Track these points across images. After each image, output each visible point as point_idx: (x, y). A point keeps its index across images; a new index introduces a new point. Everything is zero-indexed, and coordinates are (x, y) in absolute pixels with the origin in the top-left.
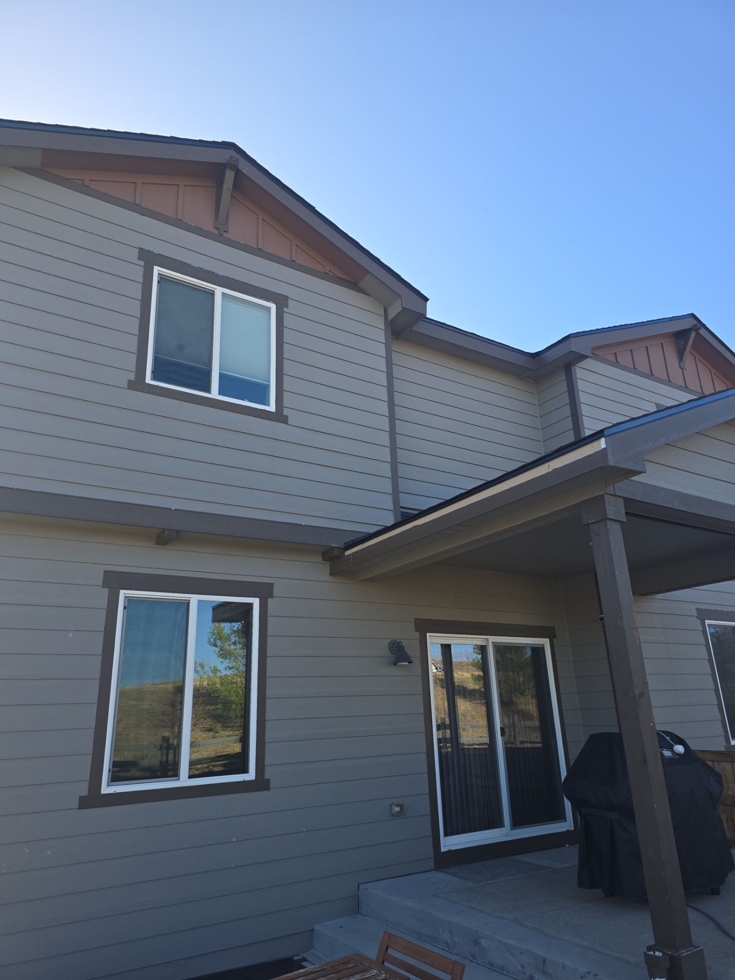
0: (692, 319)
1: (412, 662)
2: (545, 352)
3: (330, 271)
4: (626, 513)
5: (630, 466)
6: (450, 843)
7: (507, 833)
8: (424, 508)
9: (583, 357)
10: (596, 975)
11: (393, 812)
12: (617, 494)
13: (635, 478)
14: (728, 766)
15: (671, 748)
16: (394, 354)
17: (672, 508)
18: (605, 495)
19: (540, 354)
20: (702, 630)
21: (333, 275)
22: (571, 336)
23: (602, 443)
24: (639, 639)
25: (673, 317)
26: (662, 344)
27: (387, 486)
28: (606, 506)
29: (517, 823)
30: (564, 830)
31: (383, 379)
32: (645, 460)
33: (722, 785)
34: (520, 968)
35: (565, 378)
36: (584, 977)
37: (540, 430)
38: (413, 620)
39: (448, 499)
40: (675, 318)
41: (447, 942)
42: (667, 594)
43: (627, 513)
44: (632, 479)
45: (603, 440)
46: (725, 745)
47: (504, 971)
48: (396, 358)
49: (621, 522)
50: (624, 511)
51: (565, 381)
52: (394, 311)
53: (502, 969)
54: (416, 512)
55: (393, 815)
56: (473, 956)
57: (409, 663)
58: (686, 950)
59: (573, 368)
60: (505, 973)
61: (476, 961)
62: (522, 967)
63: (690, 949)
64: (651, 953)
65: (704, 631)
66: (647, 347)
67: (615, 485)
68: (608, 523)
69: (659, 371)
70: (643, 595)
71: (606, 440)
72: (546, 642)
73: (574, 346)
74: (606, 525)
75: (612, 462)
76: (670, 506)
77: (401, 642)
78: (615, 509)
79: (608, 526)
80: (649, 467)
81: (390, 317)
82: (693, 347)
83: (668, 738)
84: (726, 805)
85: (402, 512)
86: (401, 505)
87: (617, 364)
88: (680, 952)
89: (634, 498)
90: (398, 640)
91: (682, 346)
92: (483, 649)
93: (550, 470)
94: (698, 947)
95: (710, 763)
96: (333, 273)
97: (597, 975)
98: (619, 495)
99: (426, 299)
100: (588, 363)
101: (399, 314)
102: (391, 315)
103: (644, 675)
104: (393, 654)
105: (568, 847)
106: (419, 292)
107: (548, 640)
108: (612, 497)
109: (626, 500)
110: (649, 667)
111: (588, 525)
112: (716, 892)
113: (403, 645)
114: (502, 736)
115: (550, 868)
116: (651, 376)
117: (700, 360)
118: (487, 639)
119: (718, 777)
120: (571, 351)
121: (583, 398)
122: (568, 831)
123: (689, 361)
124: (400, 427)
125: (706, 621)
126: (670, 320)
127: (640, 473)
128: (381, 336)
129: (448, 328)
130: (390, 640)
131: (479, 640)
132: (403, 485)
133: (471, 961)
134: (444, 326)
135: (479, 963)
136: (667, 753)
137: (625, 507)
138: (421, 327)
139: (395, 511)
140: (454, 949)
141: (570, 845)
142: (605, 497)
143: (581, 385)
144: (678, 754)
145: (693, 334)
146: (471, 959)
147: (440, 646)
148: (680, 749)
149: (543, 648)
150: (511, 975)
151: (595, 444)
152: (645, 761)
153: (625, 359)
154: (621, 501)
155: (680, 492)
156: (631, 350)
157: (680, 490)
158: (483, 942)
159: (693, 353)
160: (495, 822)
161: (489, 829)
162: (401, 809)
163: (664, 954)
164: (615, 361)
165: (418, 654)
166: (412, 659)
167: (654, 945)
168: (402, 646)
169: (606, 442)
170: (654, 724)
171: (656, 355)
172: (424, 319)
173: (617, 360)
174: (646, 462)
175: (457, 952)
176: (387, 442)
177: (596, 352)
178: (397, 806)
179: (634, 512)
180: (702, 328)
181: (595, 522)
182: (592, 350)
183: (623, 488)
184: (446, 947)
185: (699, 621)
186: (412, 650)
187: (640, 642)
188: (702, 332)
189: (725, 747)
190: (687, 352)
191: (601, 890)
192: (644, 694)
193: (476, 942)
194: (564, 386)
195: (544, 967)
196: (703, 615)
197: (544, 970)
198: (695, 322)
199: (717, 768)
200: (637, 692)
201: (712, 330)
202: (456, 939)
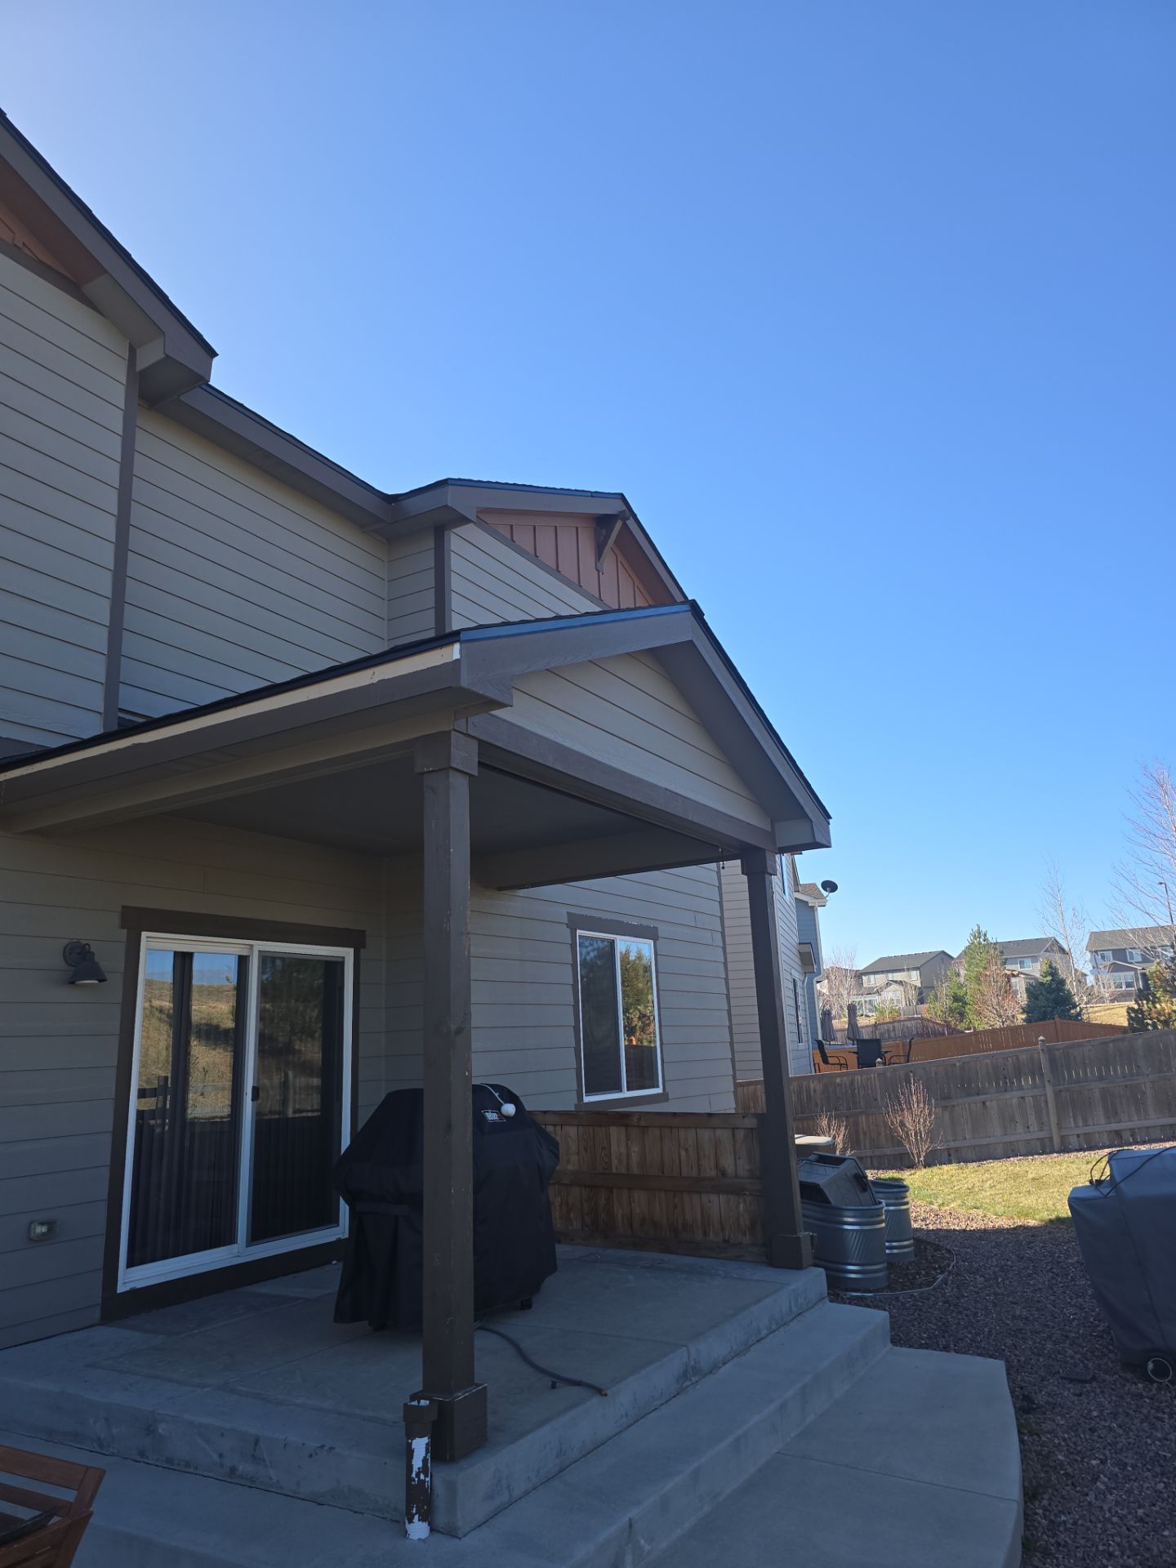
0: (620, 502)
1: (104, 980)
2: (408, 498)
3: (24, 244)
4: (479, 762)
5: (492, 693)
6: (133, 1278)
7: (239, 1252)
8: (156, 716)
9: (464, 520)
10: (331, 1448)
11: (32, 1235)
12: (470, 732)
13: (497, 713)
14: (572, 1131)
15: (497, 1108)
16: (139, 434)
17: (543, 765)
18: (453, 732)
19: (400, 498)
20: (570, 942)
21: (30, 254)
22: (449, 482)
23: (455, 652)
24: (469, 951)
25: (596, 492)
26: (577, 529)
27: (98, 668)
28: (452, 748)
29: (257, 1234)
30: (333, 1239)
31: (113, 474)
32: (513, 687)
33: (557, 1157)
34: (215, 1457)
35: (433, 546)
36: (314, 1455)
37: (386, 622)
38: (119, 909)
39: (202, 704)
40: (600, 495)
41: (99, 1438)
42: (532, 890)
43: (480, 764)
44: (493, 712)
45: (457, 646)
46: (576, 1103)
47: (190, 1467)
48: (143, 442)
49: (470, 775)
50: (476, 760)
51: (433, 551)
52: (149, 356)
53: (188, 1464)
54: (141, 720)
55: (31, 1239)
56: (142, 1454)
57: (100, 981)
58: (464, 1391)
59: (446, 533)
60: (192, 1470)
61: (146, 1461)
62: (221, 1456)
63: (468, 1389)
64: (415, 1403)
65: (573, 946)
66: (556, 527)
67: (469, 719)
68: (451, 774)
69: (568, 567)
70: (500, 889)
71: (461, 647)
72: (349, 952)
73: (452, 498)
74: (448, 778)
75: (465, 683)
76: (541, 761)
77: (89, 945)
78: (464, 756)
79: (451, 780)
80: (518, 700)
81: (140, 366)
82: (616, 542)
83: (497, 1095)
84: (563, 1184)
85: (119, 718)
86: (120, 707)
87: (511, 543)
88: (455, 1396)
89: (494, 743)
90: (84, 942)
91: (602, 538)
92: (243, 962)
93: (375, 681)
94: (479, 1385)
95: (550, 1129)
96: (33, 253)
97: (334, 1448)
98: (473, 734)
99: (213, 354)
100: (469, 531)
101: (159, 362)
102: (143, 363)
103: (467, 1003)
104: (70, 965)
105: (335, 1264)
106: (202, 336)
107: (351, 950)
108: (462, 736)
109: (482, 743)
110: (478, 993)
111: (423, 774)
112: (526, 1305)
113: (92, 950)
114: (252, 1100)
115: (298, 1299)
116: (556, 572)
117: (623, 566)
118: (252, 946)
119: (553, 1146)
120: (447, 506)
121: (455, 583)
122: (339, 1240)
123: (609, 561)
124: (134, 565)
125: (578, 931)
126: (592, 496)
127: (501, 705)
128: (119, 395)
129: (249, 414)
130: (67, 941)
131: (235, 947)
132: (128, 670)
133: (137, 1461)
134: (242, 410)
135: (149, 1462)
136: (491, 1116)
137: (480, 754)
138: (195, 399)
139: (106, 715)
140: (109, 1447)
141: (338, 1261)
142: (452, 736)
143: (455, 563)
144: (507, 1117)
145: (619, 524)
146: (139, 1459)
147: (172, 954)
148: (509, 1109)
149: (342, 963)
150: (200, 1473)
151: (445, 651)
152: (449, 1126)
153: (524, 538)
154: (475, 745)
155: (557, 744)
156: (535, 527)
157: (559, 740)
158: (162, 1429)
159: (616, 552)
160: (222, 1236)
161: (211, 1248)
162: (50, 1230)
163: (432, 1401)
164: (509, 537)
165: (120, 965)
166: (106, 974)
167: (421, 1392)
168: (89, 952)
169: (461, 650)
170: (470, 1072)
171: (567, 540)
172: (204, 386)
173: (512, 537)
174: (514, 690)
175: (115, 1451)
176: (107, 588)
177: (481, 516)
178: (42, 1224)
179: (493, 765)
180: (631, 518)
181: (432, 771)
182: (477, 512)
183: (478, 725)
184: (96, 1446)
185: (568, 930)
186: (110, 958)
187: (469, 956)
188: (631, 523)
189: (575, 1105)
190: (607, 549)
191: (366, 1322)
192: (463, 1030)
193: (150, 1430)
194: (429, 560)
195: (255, 1450)
196: (575, 922)
197: (253, 1455)
198: (624, 508)
199: (557, 1133)
200: (453, 1027)
201: (644, 525)
202: (115, 1431)
